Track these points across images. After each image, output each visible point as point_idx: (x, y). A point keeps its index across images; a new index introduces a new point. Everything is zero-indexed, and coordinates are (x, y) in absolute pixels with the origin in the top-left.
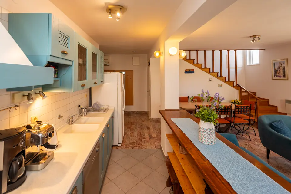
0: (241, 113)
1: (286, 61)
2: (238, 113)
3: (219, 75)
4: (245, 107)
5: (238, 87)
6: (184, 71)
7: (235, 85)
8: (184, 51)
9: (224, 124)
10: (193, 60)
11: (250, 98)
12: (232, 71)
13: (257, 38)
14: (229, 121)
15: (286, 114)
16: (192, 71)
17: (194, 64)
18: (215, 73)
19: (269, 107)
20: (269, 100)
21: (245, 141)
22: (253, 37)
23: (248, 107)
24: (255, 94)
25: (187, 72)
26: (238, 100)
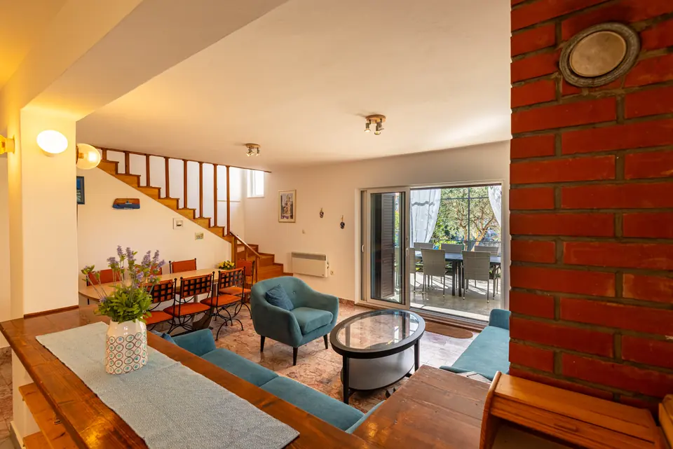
0: (229, 286)
1: (294, 192)
2: (225, 287)
3: (197, 215)
4: (236, 273)
5: (231, 237)
6: (112, 204)
7: (226, 233)
8: (96, 147)
9: (199, 313)
10: (136, 178)
11: (249, 256)
12: (222, 206)
13: (255, 150)
14: (208, 304)
15: (291, 274)
16: (135, 204)
17: (139, 186)
18: (188, 211)
19: (274, 267)
20: (273, 255)
21: (234, 334)
22: (250, 146)
23: (241, 272)
24: (256, 247)
25: (119, 205)
26: (230, 261)
